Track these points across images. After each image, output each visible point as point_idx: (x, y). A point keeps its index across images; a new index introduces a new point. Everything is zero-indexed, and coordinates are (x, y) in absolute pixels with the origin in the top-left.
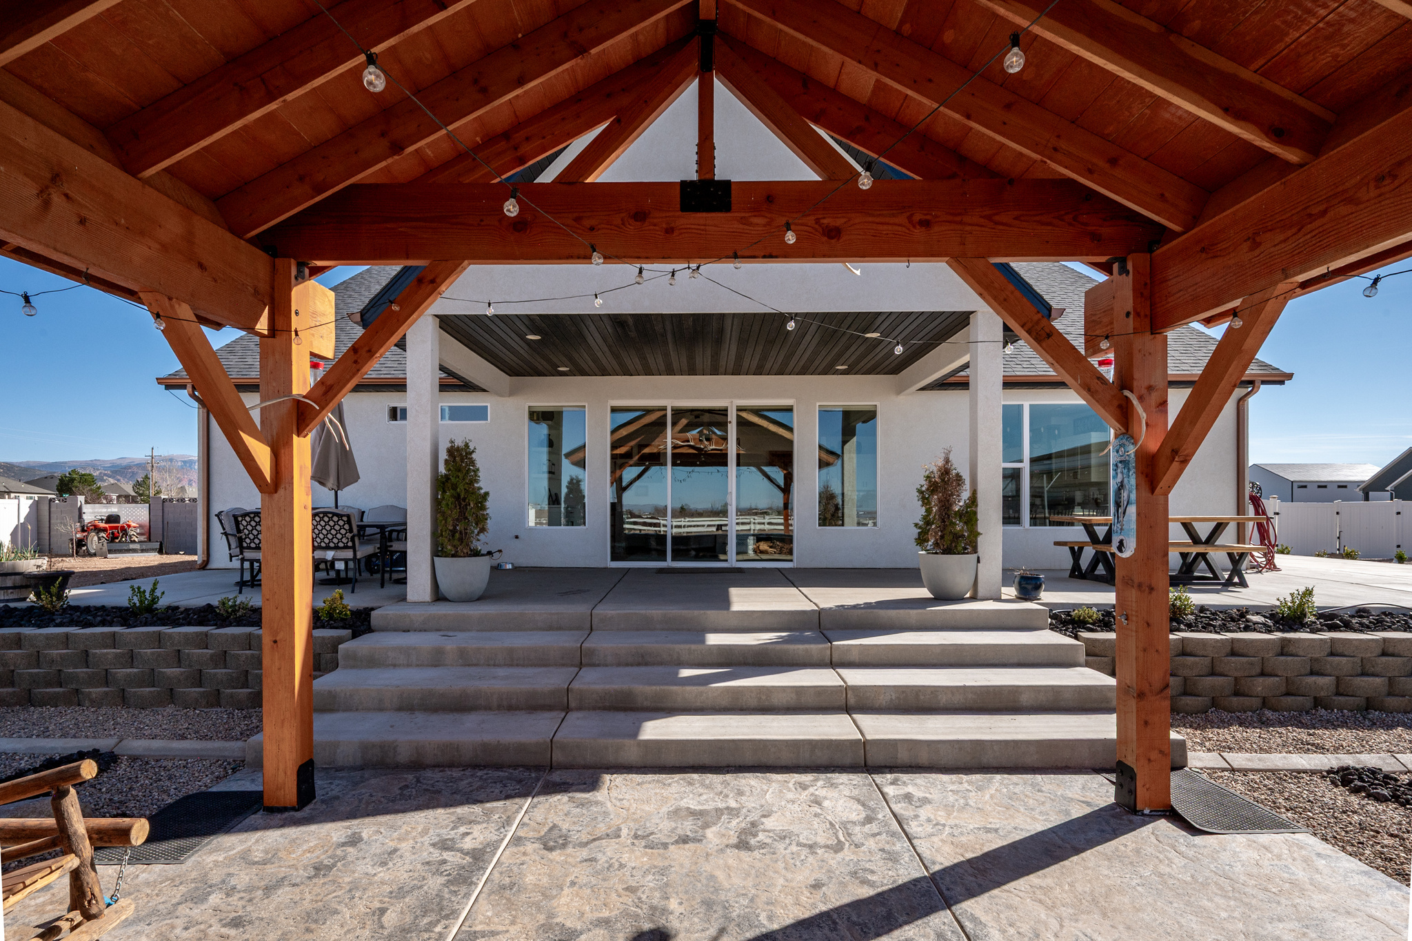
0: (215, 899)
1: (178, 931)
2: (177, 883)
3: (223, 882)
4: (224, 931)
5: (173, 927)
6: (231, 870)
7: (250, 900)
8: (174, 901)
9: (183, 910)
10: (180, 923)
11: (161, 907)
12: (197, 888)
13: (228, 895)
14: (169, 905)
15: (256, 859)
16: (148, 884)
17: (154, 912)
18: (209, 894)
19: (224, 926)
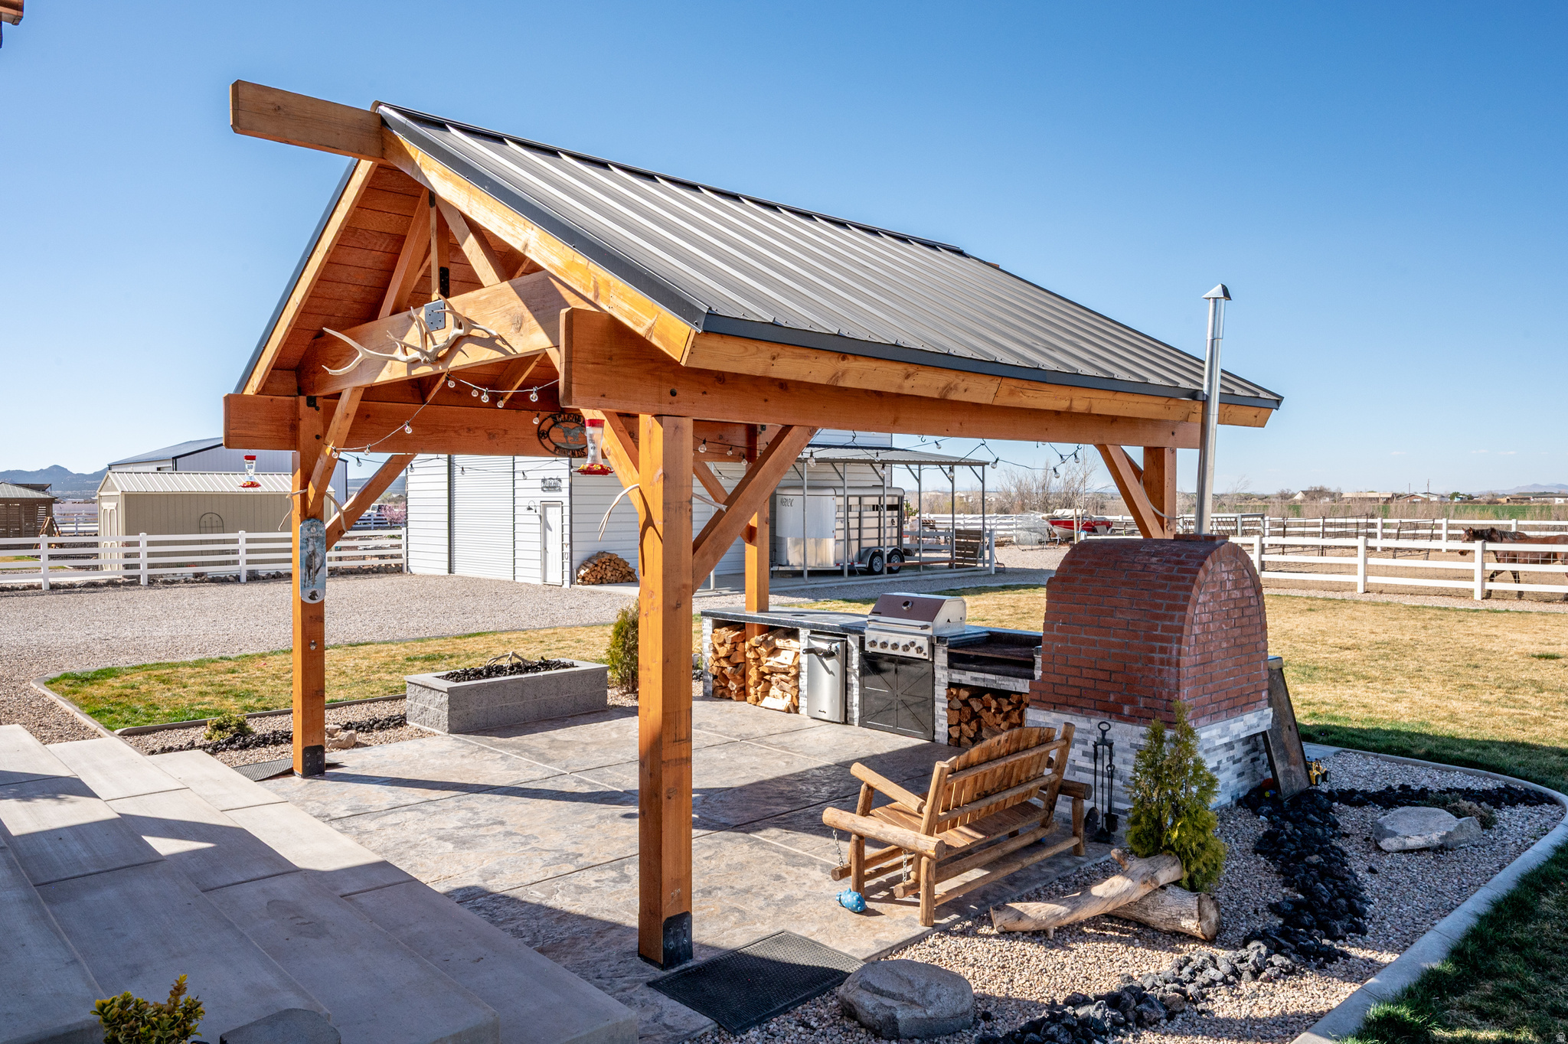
0: (780, 896)
1: (809, 884)
2: (796, 915)
3: (768, 905)
4: (786, 876)
5: (810, 887)
6: (759, 912)
7: (762, 888)
8: (803, 903)
9: (800, 895)
10: (806, 888)
11: (812, 901)
12: (786, 906)
13: (772, 895)
14: (807, 901)
15: (737, 914)
16: (813, 921)
17: (817, 899)
18: (781, 900)
19: (785, 878)
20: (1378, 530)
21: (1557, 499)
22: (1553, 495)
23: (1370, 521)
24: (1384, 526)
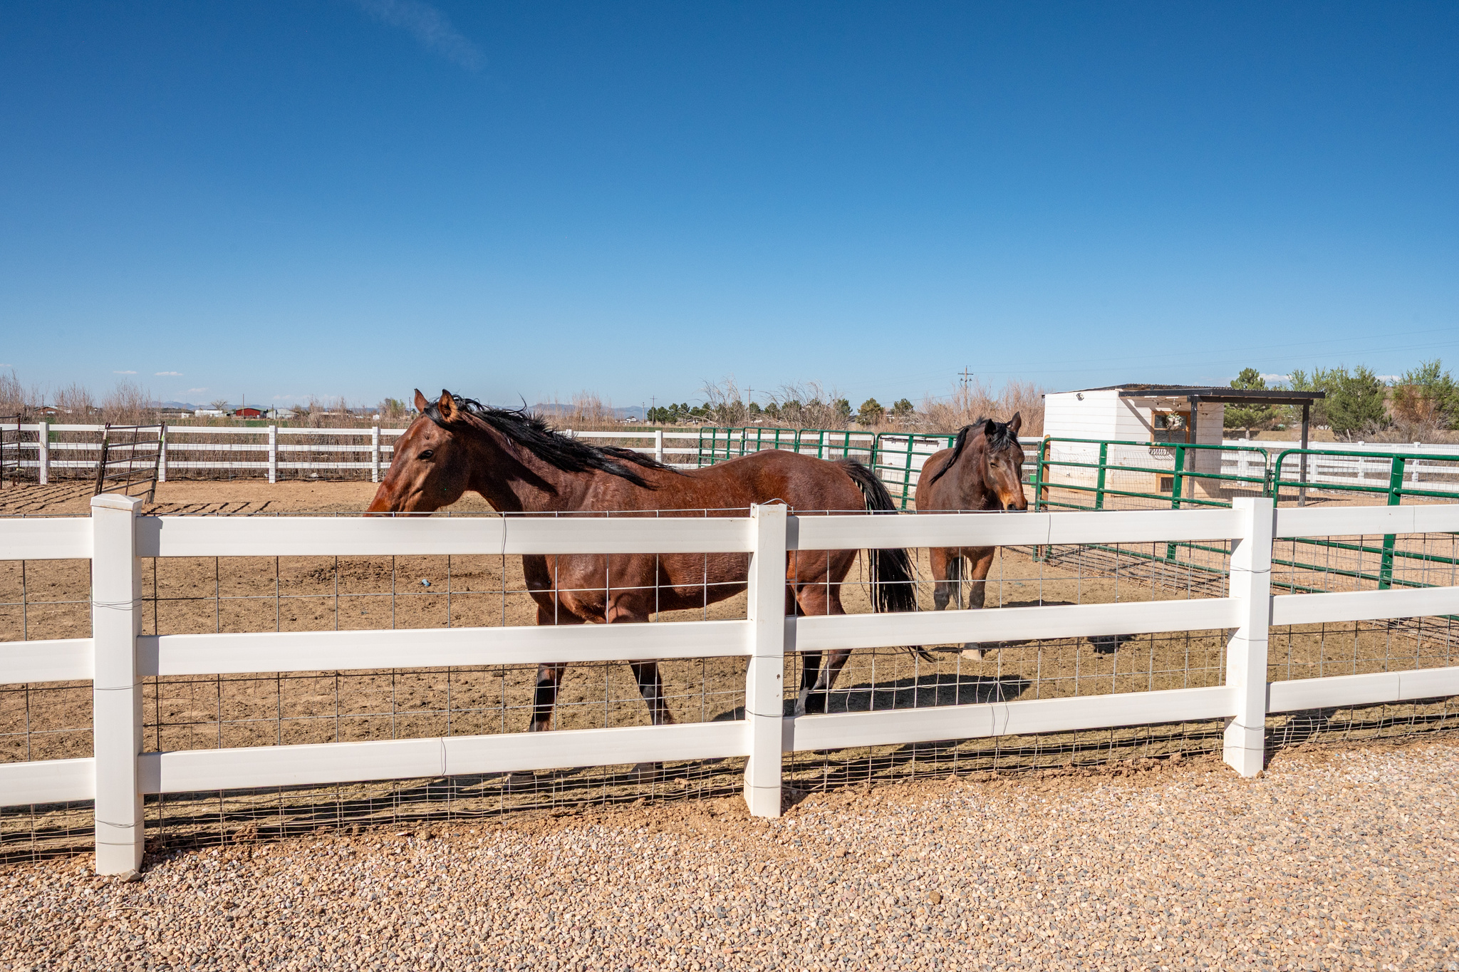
20: (41, 445)
21: (183, 414)
22: (179, 411)
23: (25, 427)
24: (52, 437)
